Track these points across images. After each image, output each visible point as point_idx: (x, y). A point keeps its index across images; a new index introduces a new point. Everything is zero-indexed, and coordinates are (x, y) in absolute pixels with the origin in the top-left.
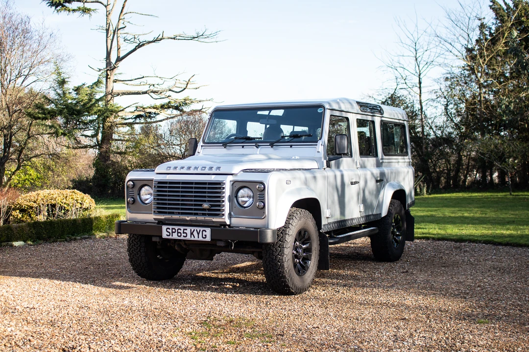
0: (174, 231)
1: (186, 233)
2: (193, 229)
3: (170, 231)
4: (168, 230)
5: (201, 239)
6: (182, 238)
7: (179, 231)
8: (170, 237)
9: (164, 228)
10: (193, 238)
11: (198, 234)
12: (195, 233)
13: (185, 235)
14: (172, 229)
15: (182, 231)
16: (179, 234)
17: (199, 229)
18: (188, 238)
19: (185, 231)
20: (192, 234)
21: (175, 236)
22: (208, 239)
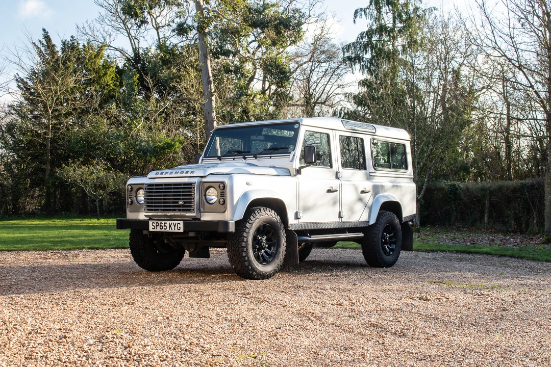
0: (157, 224)
2: (171, 222)
3: (155, 225)
4: (153, 224)
5: (177, 230)
6: (163, 230)
7: (161, 224)
8: (155, 230)
9: (151, 222)
10: (171, 231)
11: (175, 226)
12: (172, 226)
13: (165, 227)
15: (163, 225)
16: (161, 227)
17: (175, 222)
18: (168, 230)
19: (165, 224)
20: (170, 226)
21: (158, 229)
22: (182, 230)
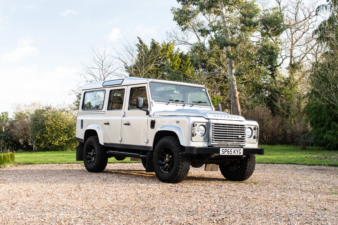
0: (226, 151)
1: (232, 151)
2: (235, 149)
4: (223, 150)
5: (238, 154)
6: (230, 154)
7: (228, 151)
8: (224, 154)
9: (221, 149)
10: (235, 154)
11: (237, 152)
13: (231, 152)
14: (225, 149)
15: (229, 151)
16: (228, 153)
17: (237, 149)
18: (233, 154)
19: (231, 151)
20: (234, 152)
21: (226, 154)
22: (242, 154)
